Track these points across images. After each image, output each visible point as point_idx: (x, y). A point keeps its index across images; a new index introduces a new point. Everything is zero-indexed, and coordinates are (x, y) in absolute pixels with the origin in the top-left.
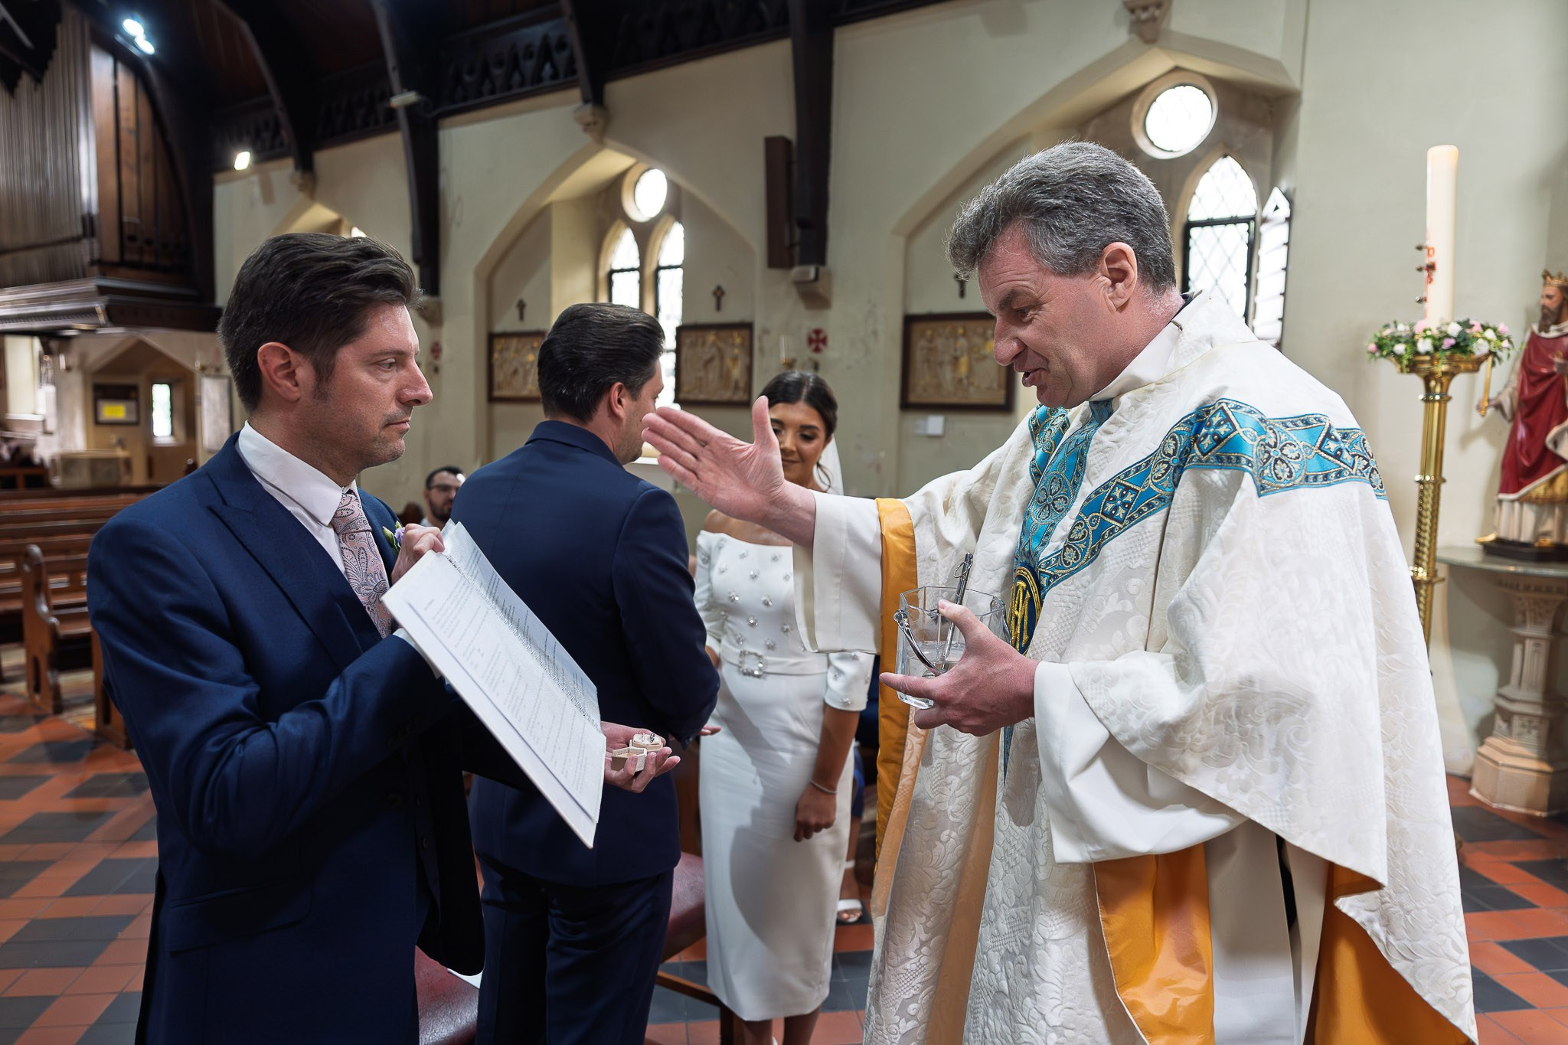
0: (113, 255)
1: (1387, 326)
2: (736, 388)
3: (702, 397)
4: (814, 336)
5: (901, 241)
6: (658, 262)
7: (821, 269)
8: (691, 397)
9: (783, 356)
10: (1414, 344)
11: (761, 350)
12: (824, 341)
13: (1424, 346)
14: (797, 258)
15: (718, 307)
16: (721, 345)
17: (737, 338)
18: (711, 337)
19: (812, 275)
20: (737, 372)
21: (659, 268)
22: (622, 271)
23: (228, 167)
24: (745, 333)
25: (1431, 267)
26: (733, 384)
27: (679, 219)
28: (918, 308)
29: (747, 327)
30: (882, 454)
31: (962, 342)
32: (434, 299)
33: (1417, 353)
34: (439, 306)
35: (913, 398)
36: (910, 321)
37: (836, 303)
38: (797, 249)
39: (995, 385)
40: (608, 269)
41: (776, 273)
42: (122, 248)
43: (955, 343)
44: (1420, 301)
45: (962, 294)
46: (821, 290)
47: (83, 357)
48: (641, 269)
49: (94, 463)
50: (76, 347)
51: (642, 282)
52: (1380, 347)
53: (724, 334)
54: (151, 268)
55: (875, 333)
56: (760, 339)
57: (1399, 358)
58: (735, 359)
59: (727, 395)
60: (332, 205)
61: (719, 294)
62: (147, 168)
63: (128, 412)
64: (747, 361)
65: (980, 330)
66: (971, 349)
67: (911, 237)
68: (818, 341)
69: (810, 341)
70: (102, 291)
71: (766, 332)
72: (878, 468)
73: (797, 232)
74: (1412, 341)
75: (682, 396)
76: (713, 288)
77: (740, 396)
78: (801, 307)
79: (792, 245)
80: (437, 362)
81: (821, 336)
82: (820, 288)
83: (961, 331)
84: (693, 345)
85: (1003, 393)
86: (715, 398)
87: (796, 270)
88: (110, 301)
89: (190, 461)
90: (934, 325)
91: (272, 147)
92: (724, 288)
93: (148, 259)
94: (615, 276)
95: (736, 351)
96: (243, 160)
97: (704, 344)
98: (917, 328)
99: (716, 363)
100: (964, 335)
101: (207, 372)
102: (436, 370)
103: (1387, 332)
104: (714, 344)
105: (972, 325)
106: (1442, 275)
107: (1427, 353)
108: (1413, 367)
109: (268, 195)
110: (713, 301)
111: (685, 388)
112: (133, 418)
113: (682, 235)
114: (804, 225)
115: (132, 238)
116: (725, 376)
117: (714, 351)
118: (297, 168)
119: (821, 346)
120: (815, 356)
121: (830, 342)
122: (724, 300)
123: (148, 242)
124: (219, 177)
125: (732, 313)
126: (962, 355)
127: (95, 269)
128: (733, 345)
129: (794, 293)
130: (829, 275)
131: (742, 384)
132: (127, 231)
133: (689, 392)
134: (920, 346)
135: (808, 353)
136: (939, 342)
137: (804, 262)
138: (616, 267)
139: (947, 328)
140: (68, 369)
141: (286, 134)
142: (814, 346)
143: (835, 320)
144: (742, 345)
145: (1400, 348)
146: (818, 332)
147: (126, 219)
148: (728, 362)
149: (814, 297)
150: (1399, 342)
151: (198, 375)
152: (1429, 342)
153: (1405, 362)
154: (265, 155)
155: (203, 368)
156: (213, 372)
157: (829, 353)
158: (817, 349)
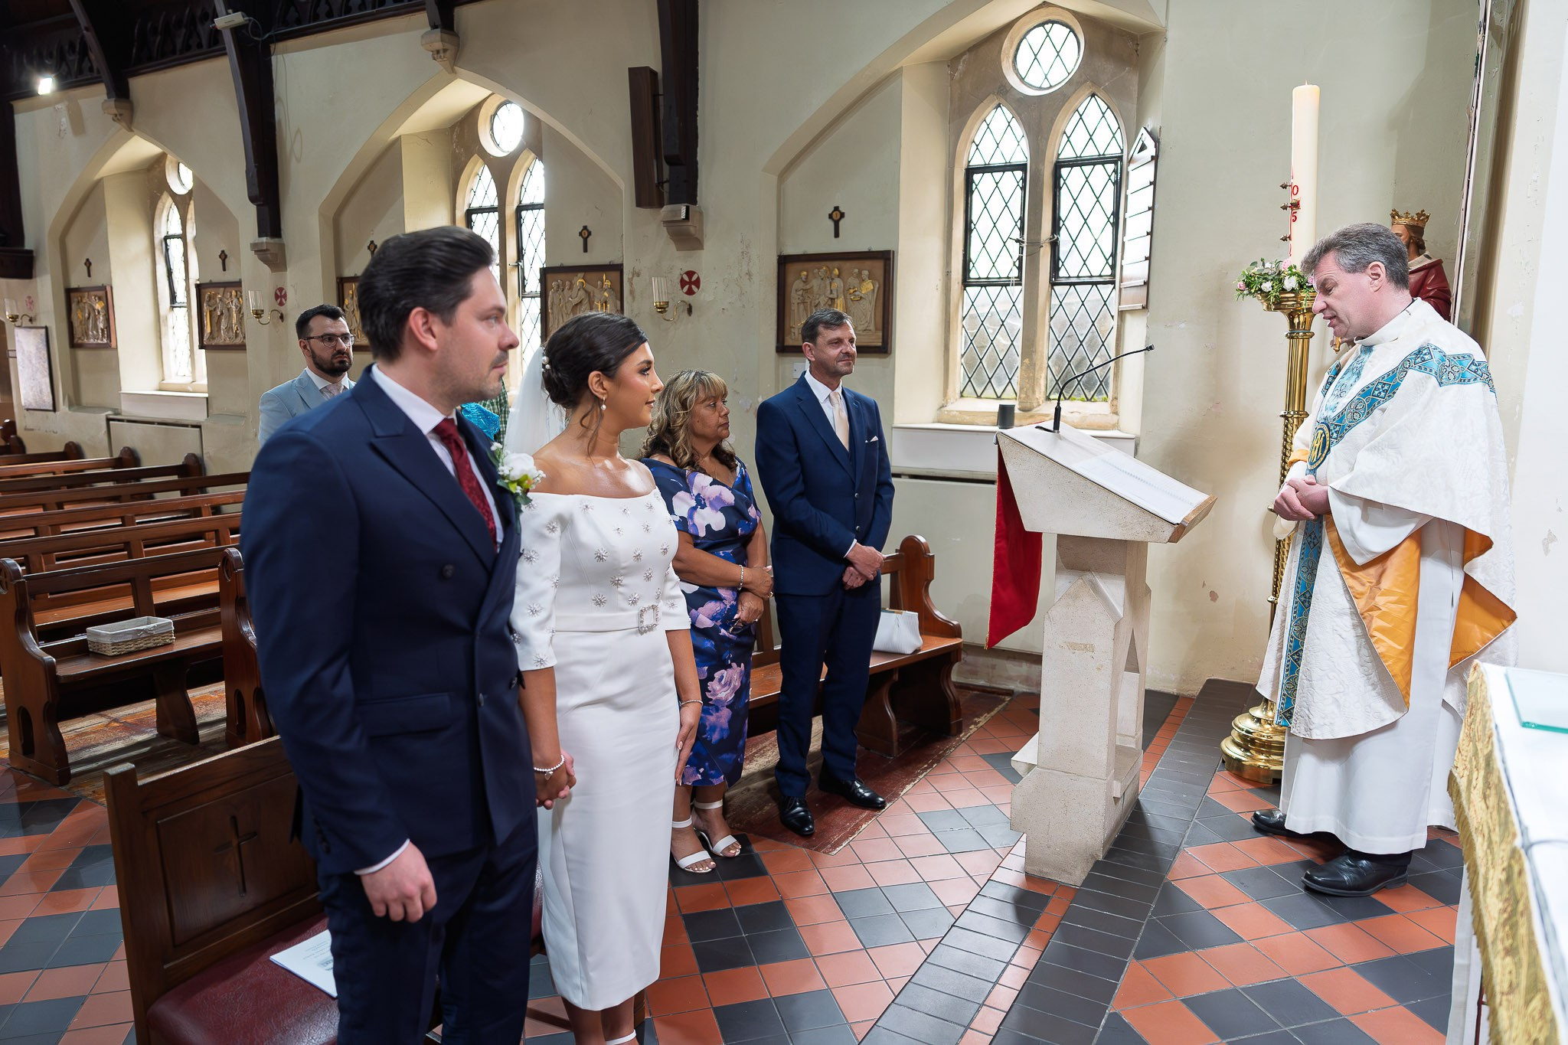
1: (1254, 264)
4: (686, 278)
5: (774, 178)
6: (520, 202)
7: (692, 207)
9: (656, 299)
10: (1281, 281)
11: (632, 292)
12: (697, 283)
13: (1290, 283)
14: (666, 196)
15: (586, 249)
16: (590, 288)
17: (607, 281)
18: (579, 280)
19: (683, 216)
21: (521, 208)
22: (481, 210)
23: (29, 93)
24: (615, 275)
25: (1296, 205)
27: (540, 156)
28: (791, 250)
29: (618, 268)
31: (838, 283)
32: (277, 240)
33: (1284, 291)
34: (282, 246)
35: (789, 340)
36: (784, 261)
37: (707, 244)
38: (666, 186)
39: (872, 327)
40: (466, 208)
41: (645, 212)
43: (831, 283)
44: (1285, 239)
45: (837, 235)
46: (692, 229)
48: (500, 209)
51: (502, 223)
52: (1248, 285)
53: (592, 276)
55: (749, 274)
56: (631, 284)
57: (1266, 295)
58: (604, 303)
60: (153, 136)
61: (586, 234)
64: (619, 303)
65: (856, 270)
66: (846, 291)
67: (783, 175)
68: (690, 283)
69: (683, 283)
71: (636, 274)
73: (666, 168)
74: (1279, 278)
76: (578, 228)
78: (673, 246)
79: (661, 183)
80: (282, 309)
81: (694, 277)
82: (691, 227)
83: (836, 271)
84: (560, 288)
85: (880, 334)
87: (666, 208)
89: (7, 421)
90: (810, 265)
91: (80, 72)
92: (590, 228)
94: (474, 216)
95: (606, 294)
96: (46, 85)
97: (571, 288)
98: (792, 269)
100: (839, 276)
101: (18, 324)
102: (282, 317)
103: (1255, 270)
105: (847, 265)
106: (1305, 213)
107: (1293, 291)
108: (1278, 305)
109: (78, 125)
110: (579, 241)
113: (543, 172)
114: (672, 161)
117: (582, 292)
118: (109, 95)
119: (694, 288)
120: (687, 298)
121: (703, 283)
122: (591, 241)
124: (18, 105)
125: (600, 254)
126: (837, 298)
128: (602, 288)
129: (664, 233)
130: (701, 213)
134: (795, 287)
135: (681, 295)
136: (815, 283)
137: (674, 201)
138: (475, 205)
139: (824, 267)
141: (96, 56)
142: (686, 288)
143: (706, 262)
144: (612, 287)
145: (1267, 286)
146: (690, 274)
149: (686, 237)
150: (1267, 280)
151: (9, 325)
152: (1294, 279)
153: (1272, 299)
154: (70, 80)
155: (14, 318)
156: (26, 323)
157: (703, 295)
158: (690, 292)
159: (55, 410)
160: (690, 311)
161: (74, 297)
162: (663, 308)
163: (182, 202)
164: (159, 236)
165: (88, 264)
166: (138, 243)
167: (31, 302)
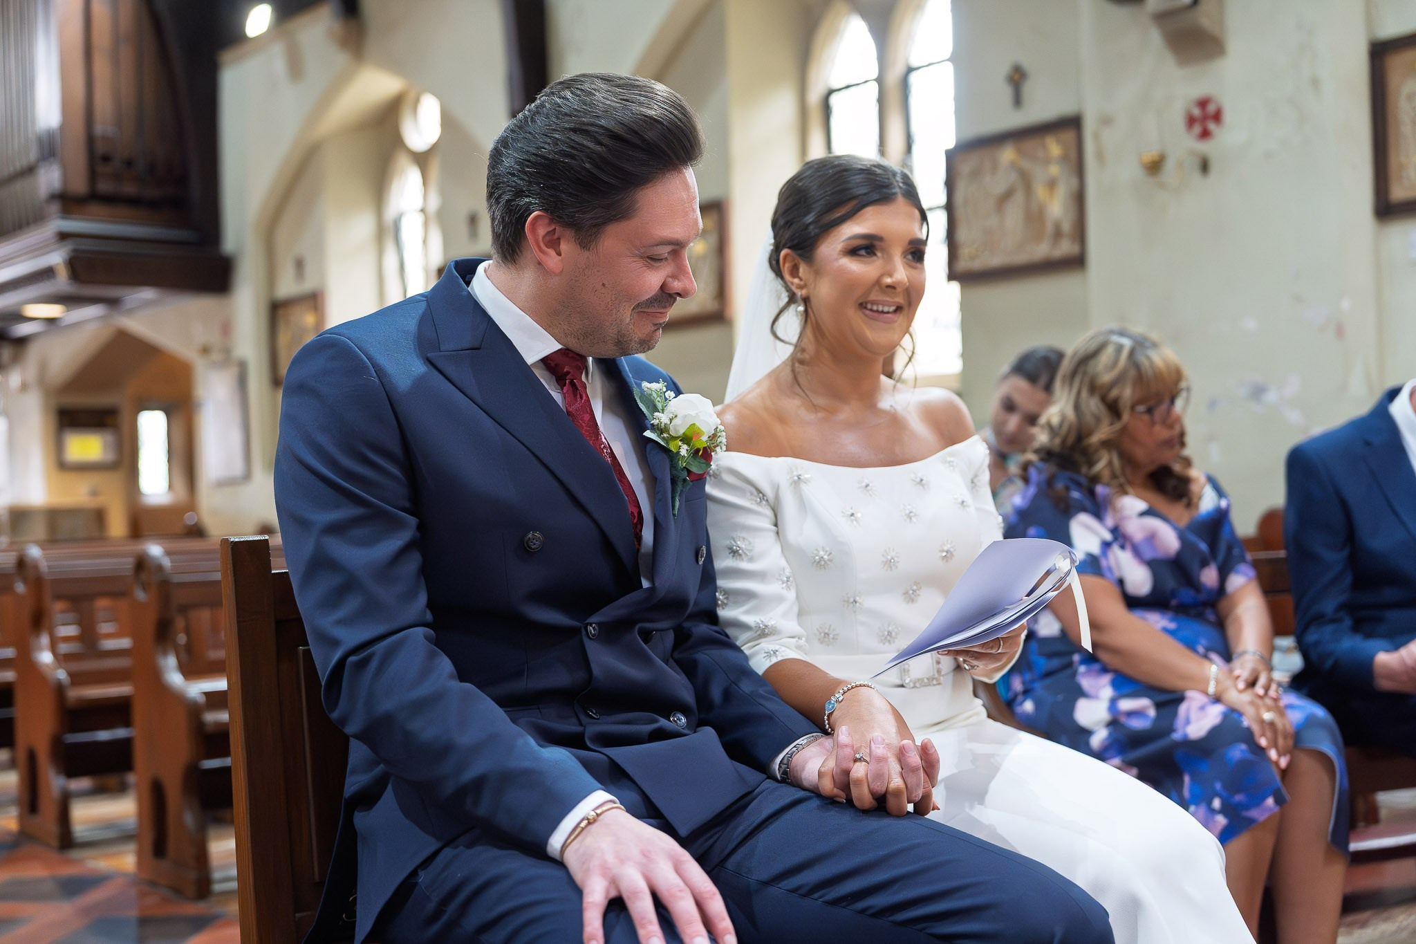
0: (79, 185)
2: (1058, 234)
3: (995, 260)
4: (1196, 112)
6: (909, 61)
8: (977, 265)
9: (1142, 155)
11: (1100, 156)
12: (1217, 117)
15: (1018, 101)
16: (1026, 164)
17: (1054, 147)
18: (1007, 154)
20: (1057, 208)
21: (910, 70)
22: (848, 87)
23: (238, 36)
24: (1069, 136)
26: (1049, 228)
28: (1392, 28)
30: (1346, 304)
35: (1398, 193)
36: (1381, 51)
37: (1235, 45)
40: (823, 90)
41: (1122, 13)
42: (93, 175)
46: (1204, 24)
47: (43, 368)
48: (880, 80)
49: (54, 516)
50: (34, 353)
51: (881, 100)
53: (1029, 145)
54: (133, 202)
55: (1315, 83)
56: (1096, 136)
58: (1052, 184)
59: (1042, 250)
60: (393, 66)
61: (1017, 78)
62: (127, 54)
63: (105, 447)
64: (1074, 182)
68: (1205, 118)
69: (1191, 121)
70: (63, 236)
71: (1106, 121)
72: (1340, 332)
75: (963, 265)
76: (1004, 69)
77: (1066, 248)
78: (1170, 63)
81: (1211, 108)
82: (1204, 17)
84: (976, 174)
86: (1021, 258)
88: (75, 251)
92: (1026, 63)
93: (129, 189)
94: (834, 100)
95: (1054, 170)
96: (258, 20)
97: (995, 167)
98: (1397, 64)
99: (1019, 198)
101: (211, 357)
104: (1013, 166)
109: (296, 68)
110: (1006, 92)
111: (964, 252)
112: (110, 457)
115: (106, 159)
116: (1035, 217)
117: (1013, 177)
118: (335, 15)
119: (1212, 126)
120: (1204, 147)
121: (1228, 116)
122: (1028, 88)
123: (129, 163)
124: (227, 57)
125: (1042, 107)
127: (55, 208)
128: (1047, 161)
129: (1155, 37)
131: (1067, 227)
132: (100, 148)
133: (972, 258)
135: (1183, 144)
138: (836, 86)
140: (24, 387)
142: (1197, 129)
143: (1233, 76)
144: (1065, 158)
146: (1203, 103)
147: (99, 129)
148: (1040, 191)
149: (1194, 39)
154: (291, 6)
156: (217, 357)
157: (1229, 136)
158: (1205, 134)
159: (247, 476)
160: (1205, 166)
161: (281, 312)
162: (1155, 167)
163: (422, 160)
164: (390, 212)
165: (300, 264)
166: (362, 226)
167: (226, 329)
